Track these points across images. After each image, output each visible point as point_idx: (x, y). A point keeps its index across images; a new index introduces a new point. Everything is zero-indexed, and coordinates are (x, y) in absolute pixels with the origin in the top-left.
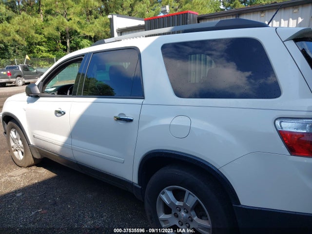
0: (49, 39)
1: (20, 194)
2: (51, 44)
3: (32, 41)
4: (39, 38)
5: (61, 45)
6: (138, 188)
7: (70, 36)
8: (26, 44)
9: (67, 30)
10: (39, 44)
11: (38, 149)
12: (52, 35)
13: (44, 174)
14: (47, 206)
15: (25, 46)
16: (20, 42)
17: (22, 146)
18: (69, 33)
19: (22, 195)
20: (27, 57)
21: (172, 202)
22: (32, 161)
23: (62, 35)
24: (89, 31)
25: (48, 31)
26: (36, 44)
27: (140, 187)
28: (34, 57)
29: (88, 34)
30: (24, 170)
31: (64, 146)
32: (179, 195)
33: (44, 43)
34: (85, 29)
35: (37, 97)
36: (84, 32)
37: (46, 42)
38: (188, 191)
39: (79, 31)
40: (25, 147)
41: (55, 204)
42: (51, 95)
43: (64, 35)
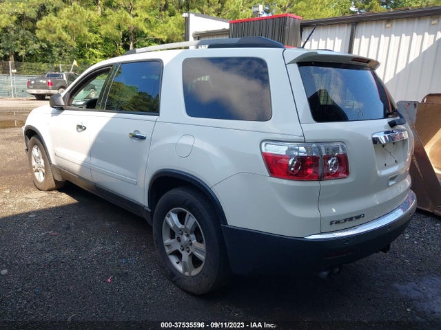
0: (106, 40)
1: (34, 215)
2: (108, 48)
3: (84, 42)
4: (93, 38)
5: (121, 49)
6: (147, 211)
7: (135, 38)
8: (75, 45)
9: (132, 29)
10: (94, 46)
11: (60, 170)
12: (110, 35)
13: (65, 199)
14: (59, 229)
15: (75, 47)
16: (68, 42)
17: (43, 165)
18: (134, 33)
19: (36, 217)
20: (75, 63)
21: (175, 225)
22: (53, 184)
23: (124, 36)
24: (161, 33)
25: (106, 29)
26: (89, 46)
27: (150, 210)
28: (85, 63)
29: (158, 37)
30: (44, 194)
31: (83, 165)
32: (182, 218)
33: (99, 46)
34: (155, 30)
35: (62, 109)
36: (152, 33)
37: (102, 44)
38: (188, 213)
39: (146, 31)
40: (46, 168)
41: (68, 228)
42: (79, 108)
43: (128, 37)
